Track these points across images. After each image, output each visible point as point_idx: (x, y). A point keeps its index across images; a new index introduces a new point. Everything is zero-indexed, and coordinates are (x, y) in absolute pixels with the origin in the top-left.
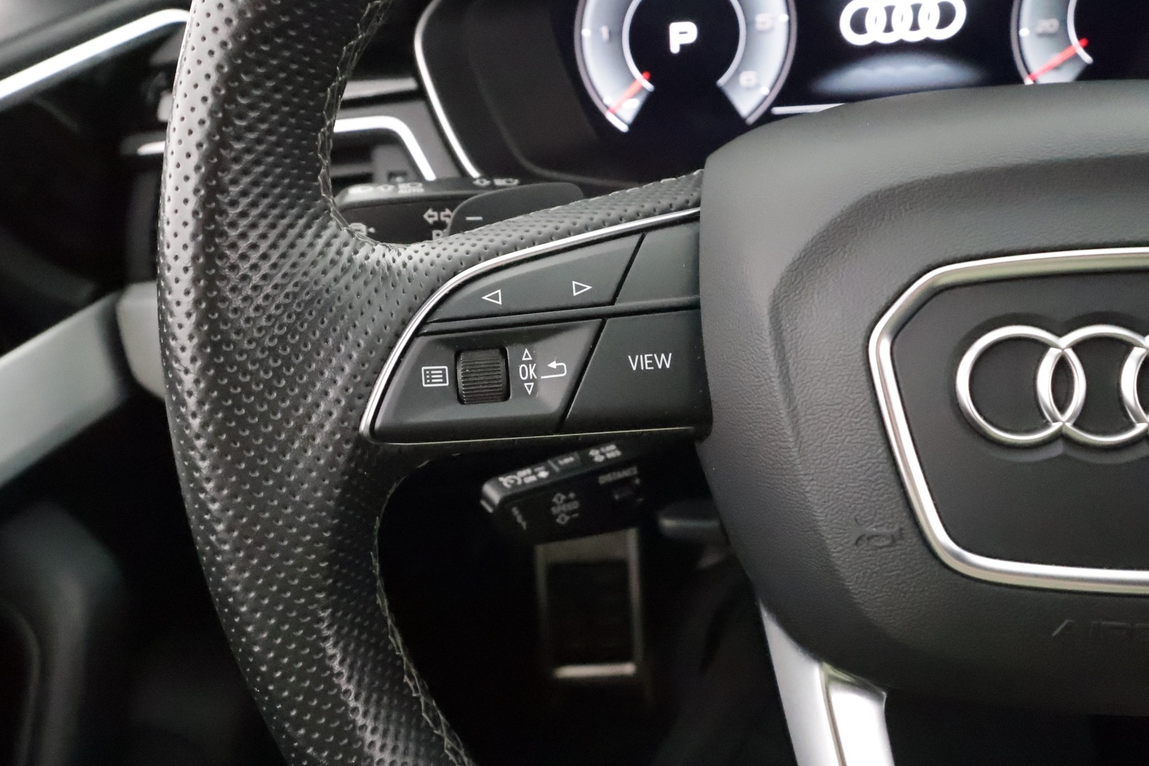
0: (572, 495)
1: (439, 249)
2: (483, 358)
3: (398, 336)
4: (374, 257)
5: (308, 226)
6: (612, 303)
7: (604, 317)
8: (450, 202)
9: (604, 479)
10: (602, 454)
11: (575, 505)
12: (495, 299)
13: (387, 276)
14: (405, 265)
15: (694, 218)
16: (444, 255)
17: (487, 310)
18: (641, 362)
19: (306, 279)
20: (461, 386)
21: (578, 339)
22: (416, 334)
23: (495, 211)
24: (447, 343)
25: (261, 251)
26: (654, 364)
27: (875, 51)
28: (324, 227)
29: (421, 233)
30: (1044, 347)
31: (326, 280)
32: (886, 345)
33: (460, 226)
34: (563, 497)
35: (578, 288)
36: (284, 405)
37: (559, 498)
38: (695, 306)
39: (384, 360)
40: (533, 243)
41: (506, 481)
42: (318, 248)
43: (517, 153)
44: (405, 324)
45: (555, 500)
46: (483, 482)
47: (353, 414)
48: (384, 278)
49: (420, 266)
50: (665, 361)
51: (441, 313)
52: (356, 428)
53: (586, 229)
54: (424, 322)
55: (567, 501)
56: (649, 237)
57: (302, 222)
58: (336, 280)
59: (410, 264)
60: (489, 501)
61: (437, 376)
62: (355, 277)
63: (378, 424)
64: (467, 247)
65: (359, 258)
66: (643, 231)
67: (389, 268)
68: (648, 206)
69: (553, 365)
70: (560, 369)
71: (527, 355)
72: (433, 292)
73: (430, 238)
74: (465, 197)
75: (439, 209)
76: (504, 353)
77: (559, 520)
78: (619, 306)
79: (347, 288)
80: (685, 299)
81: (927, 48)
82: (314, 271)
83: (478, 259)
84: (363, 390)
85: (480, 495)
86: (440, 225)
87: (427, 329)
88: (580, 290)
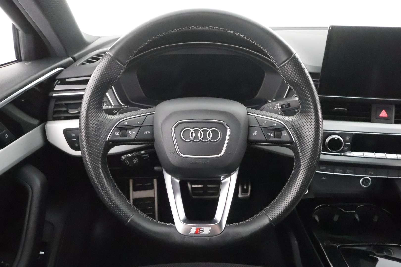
0: (137, 158)
1: (118, 117)
2: (123, 131)
3: (112, 128)
4: (109, 117)
5: (99, 114)
7: (141, 126)
8: (118, 110)
9: (142, 156)
10: (142, 152)
12: (126, 123)
13: (111, 120)
14: (113, 118)
15: (154, 114)
16: (119, 117)
17: (124, 125)
18: (146, 132)
19: (100, 120)
20: (121, 135)
21: (137, 129)
22: (115, 128)
23: (126, 111)
24: (119, 129)
25: (93, 117)
26: (147, 133)
28: (102, 113)
29: (113, 114)
30: (190, 130)
31: (102, 120)
32: (173, 130)
33: (120, 113)
34: (135, 159)
35: (137, 122)
36: (96, 136)
38: (153, 125)
39: (110, 131)
40: (131, 116)
41: (125, 156)
42: (103, 117)
43: (130, 100)
44: (113, 126)
45: (134, 159)
46: (122, 156)
47: (106, 138)
48: (110, 120)
49: (115, 119)
50: (149, 132)
51: (118, 125)
52: (106, 140)
53: (139, 114)
54: (116, 126)
55: (136, 159)
56: (148, 116)
57: (98, 113)
58: (104, 120)
59: (114, 118)
60: (123, 159)
61: (117, 133)
62: (106, 120)
63: (109, 140)
64: (122, 116)
65: (107, 117)
66: (147, 115)
67: (111, 119)
68: (148, 112)
69: (134, 132)
70: (134, 133)
71: (130, 131)
72: (117, 122)
73: (114, 115)
74: (122, 109)
75: (116, 110)
76: (127, 131)
77: (134, 162)
78: (143, 125)
79: (105, 121)
80: (152, 124)
82: (101, 119)
83: (124, 118)
84: (107, 135)
85: (121, 158)
86: (116, 113)
87: (116, 127)
88: (138, 123)
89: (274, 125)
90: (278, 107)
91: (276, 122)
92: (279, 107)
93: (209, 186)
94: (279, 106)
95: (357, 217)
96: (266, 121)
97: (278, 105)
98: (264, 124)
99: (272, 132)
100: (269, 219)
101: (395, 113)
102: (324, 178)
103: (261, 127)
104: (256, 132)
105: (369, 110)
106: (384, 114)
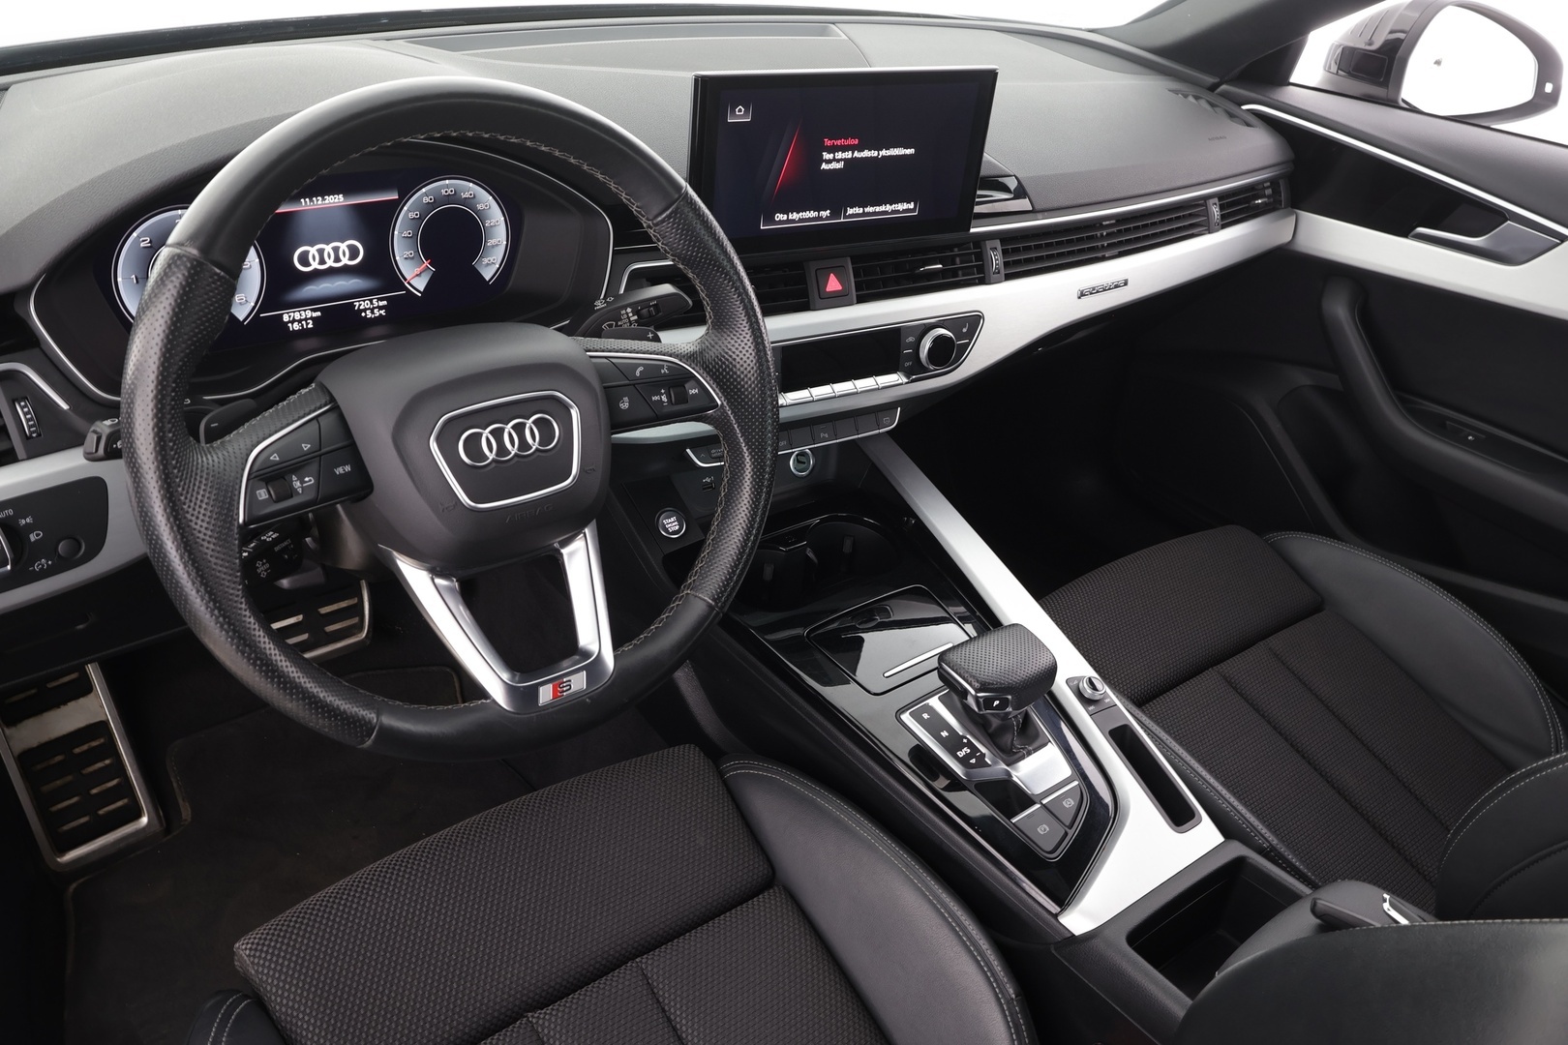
0: (264, 561)
2: (277, 483)
3: (241, 484)
6: (320, 450)
7: (320, 456)
9: (277, 549)
10: (269, 537)
11: (268, 565)
12: (275, 458)
15: (332, 409)
16: (242, 445)
17: (271, 462)
18: (339, 471)
20: (273, 496)
21: (314, 467)
22: (251, 481)
24: (262, 480)
26: (345, 471)
27: (317, 275)
30: (481, 434)
32: (435, 444)
37: (259, 564)
38: (354, 443)
40: (277, 432)
44: (241, 477)
45: (257, 564)
50: (348, 468)
51: (255, 467)
53: (294, 421)
54: (249, 474)
55: (263, 564)
56: (322, 420)
61: (262, 494)
63: (246, 519)
64: (248, 439)
66: (316, 418)
68: (313, 407)
69: (307, 479)
70: (310, 481)
71: (294, 478)
72: (247, 459)
77: (262, 575)
78: (323, 451)
80: (347, 442)
81: (346, 270)
83: (258, 443)
84: (237, 504)
87: (252, 476)
88: (306, 447)
89: (663, 371)
90: (628, 318)
91: (665, 364)
92: (632, 319)
93: (324, 610)
94: (630, 315)
95: (811, 555)
96: (640, 365)
97: (627, 313)
98: (638, 374)
99: (663, 391)
100: (705, 600)
101: (855, 277)
102: (708, 480)
103: (634, 385)
104: (626, 399)
105: (802, 280)
106: (833, 284)
